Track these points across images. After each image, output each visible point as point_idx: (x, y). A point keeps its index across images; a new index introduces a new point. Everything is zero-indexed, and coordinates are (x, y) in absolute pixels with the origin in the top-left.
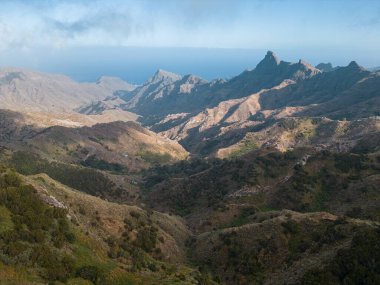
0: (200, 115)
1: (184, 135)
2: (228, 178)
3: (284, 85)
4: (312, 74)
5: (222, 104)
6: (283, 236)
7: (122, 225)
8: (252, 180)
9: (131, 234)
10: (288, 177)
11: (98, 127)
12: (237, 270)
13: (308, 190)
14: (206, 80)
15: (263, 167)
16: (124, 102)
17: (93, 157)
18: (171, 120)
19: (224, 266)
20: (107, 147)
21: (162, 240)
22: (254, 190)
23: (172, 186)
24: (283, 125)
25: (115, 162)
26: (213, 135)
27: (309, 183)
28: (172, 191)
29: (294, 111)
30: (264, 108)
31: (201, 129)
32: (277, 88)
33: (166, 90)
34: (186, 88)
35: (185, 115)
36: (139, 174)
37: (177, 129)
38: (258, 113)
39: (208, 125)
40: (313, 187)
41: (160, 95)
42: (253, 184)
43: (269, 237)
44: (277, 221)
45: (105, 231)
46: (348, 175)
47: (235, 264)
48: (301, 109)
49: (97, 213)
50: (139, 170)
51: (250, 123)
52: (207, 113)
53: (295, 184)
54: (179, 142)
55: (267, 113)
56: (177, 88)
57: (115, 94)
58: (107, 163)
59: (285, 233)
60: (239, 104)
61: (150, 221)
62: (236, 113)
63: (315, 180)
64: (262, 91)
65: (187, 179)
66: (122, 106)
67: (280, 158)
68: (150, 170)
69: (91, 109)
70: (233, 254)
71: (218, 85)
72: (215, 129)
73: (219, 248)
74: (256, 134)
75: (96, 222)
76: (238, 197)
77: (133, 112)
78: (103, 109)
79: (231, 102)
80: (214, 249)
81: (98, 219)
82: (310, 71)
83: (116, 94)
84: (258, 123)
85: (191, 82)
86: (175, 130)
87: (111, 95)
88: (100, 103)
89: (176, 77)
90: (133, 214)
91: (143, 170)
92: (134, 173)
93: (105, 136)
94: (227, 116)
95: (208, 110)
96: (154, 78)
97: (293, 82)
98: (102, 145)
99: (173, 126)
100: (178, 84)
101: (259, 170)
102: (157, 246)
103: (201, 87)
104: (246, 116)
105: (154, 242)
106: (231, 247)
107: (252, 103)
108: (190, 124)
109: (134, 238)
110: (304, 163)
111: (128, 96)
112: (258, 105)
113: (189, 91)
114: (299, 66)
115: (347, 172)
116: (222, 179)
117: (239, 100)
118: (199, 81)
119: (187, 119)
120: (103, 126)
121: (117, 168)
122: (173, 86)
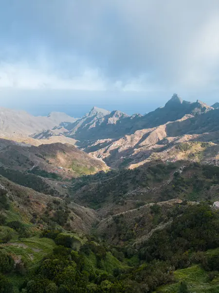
0: (121, 140)
1: (108, 154)
2: (129, 182)
3: (185, 118)
4: (206, 111)
5: (137, 132)
6: (150, 215)
7: (45, 206)
8: (144, 183)
9: (51, 212)
10: (169, 181)
11: (42, 147)
12: (120, 239)
13: (183, 191)
14: (128, 115)
15: (152, 174)
16: (66, 131)
17: (36, 168)
18: (100, 144)
19: (113, 237)
20: (48, 161)
21: (72, 219)
22: (145, 190)
23: (90, 188)
24: (179, 147)
25: (53, 172)
26: (128, 155)
27: (183, 186)
28: (89, 192)
29: (190, 138)
30: (169, 135)
31: (120, 150)
32: (180, 120)
33: (98, 122)
34: (113, 120)
35: (111, 140)
36: (70, 181)
37: (103, 150)
38: (164, 139)
39: (125, 148)
40: (186, 189)
41: (94, 125)
42: (144, 186)
43: (141, 216)
44: (148, 206)
45: (32, 209)
46: (211, 180)
47: (120, 235)
48: (196, 136)
49: (28, 197)
50: (70, 178)
51: (156, 146)
52: (126, 139)
53: (174, 186)
54: (103, 160)
55: (170, 139)
56: (106, 121)
57: (60, 125)
58: (47, 172)
59: (152, 213)
60: (150, 132)
61: (67, 207)
62: (148, 139)
63: (188, 183)
64: (168, 123)
65: (100, 183)
66: (65, 133)
67: (164, 168)
68: (78, 179)
69: (42, 135)
70: (119, 229)
71: (137, 118)
72: (131, 150)
73: (111, 225)
74: (159, 154)
75: (27, 202)
76: (133, 196)
77: (72, 138)
78: (50, 135)
79: (145, 131)
80: (108, 227)
81: (29, 201)
82: (205, 108)
83: (62, 124)
84: (162, 146)
85: (117, 116)
86: (101, 151)
87: (58, 125)
88: (48, 131)
89: (106, 112)
90: (55, 202)
91: (73, 179)
92: (66, 180)
93: (47, 153)
94: (141, 141)
95: (127, 136)
96: (90, 113)
97: (192, 116)
98: (45, 159)
99: (101, 148)
100: (107, 117)
101: (149, 176)
102: (68, 222)
103: (124, 120)
104: (155, 141)
105: (66, 220)
106: (119, 225)
107: (160, 132)
108: (113, 147)
109: (52, 216)
110: (181, 171)
111: (70, 126)
112: (165, 133)
113: (115, 122)
114: (197, 105)
115: (211, 178)
116: (124, 183)
117: (150, 130)
118: (123, 115)
119: (111, 143)
120: (46, 146)
121: (54, 176)
122: (103, 119)
